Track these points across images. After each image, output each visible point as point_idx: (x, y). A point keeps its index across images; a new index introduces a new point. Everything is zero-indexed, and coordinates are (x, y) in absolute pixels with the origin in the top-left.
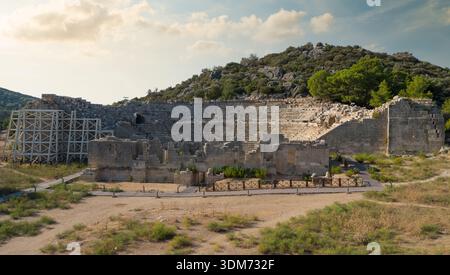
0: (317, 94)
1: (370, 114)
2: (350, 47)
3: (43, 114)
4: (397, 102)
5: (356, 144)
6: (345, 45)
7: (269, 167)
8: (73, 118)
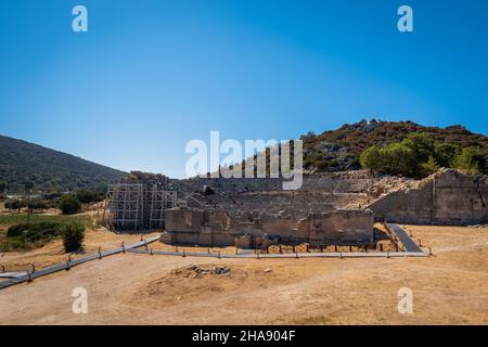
0: (368, 166)
1: (415, 184)
2: (402, 122)
3: (131, 188)
4: (443, 174)
5: (401, 213)
6: (397, 121)
7: (318, 232)
8: (154, 190)
